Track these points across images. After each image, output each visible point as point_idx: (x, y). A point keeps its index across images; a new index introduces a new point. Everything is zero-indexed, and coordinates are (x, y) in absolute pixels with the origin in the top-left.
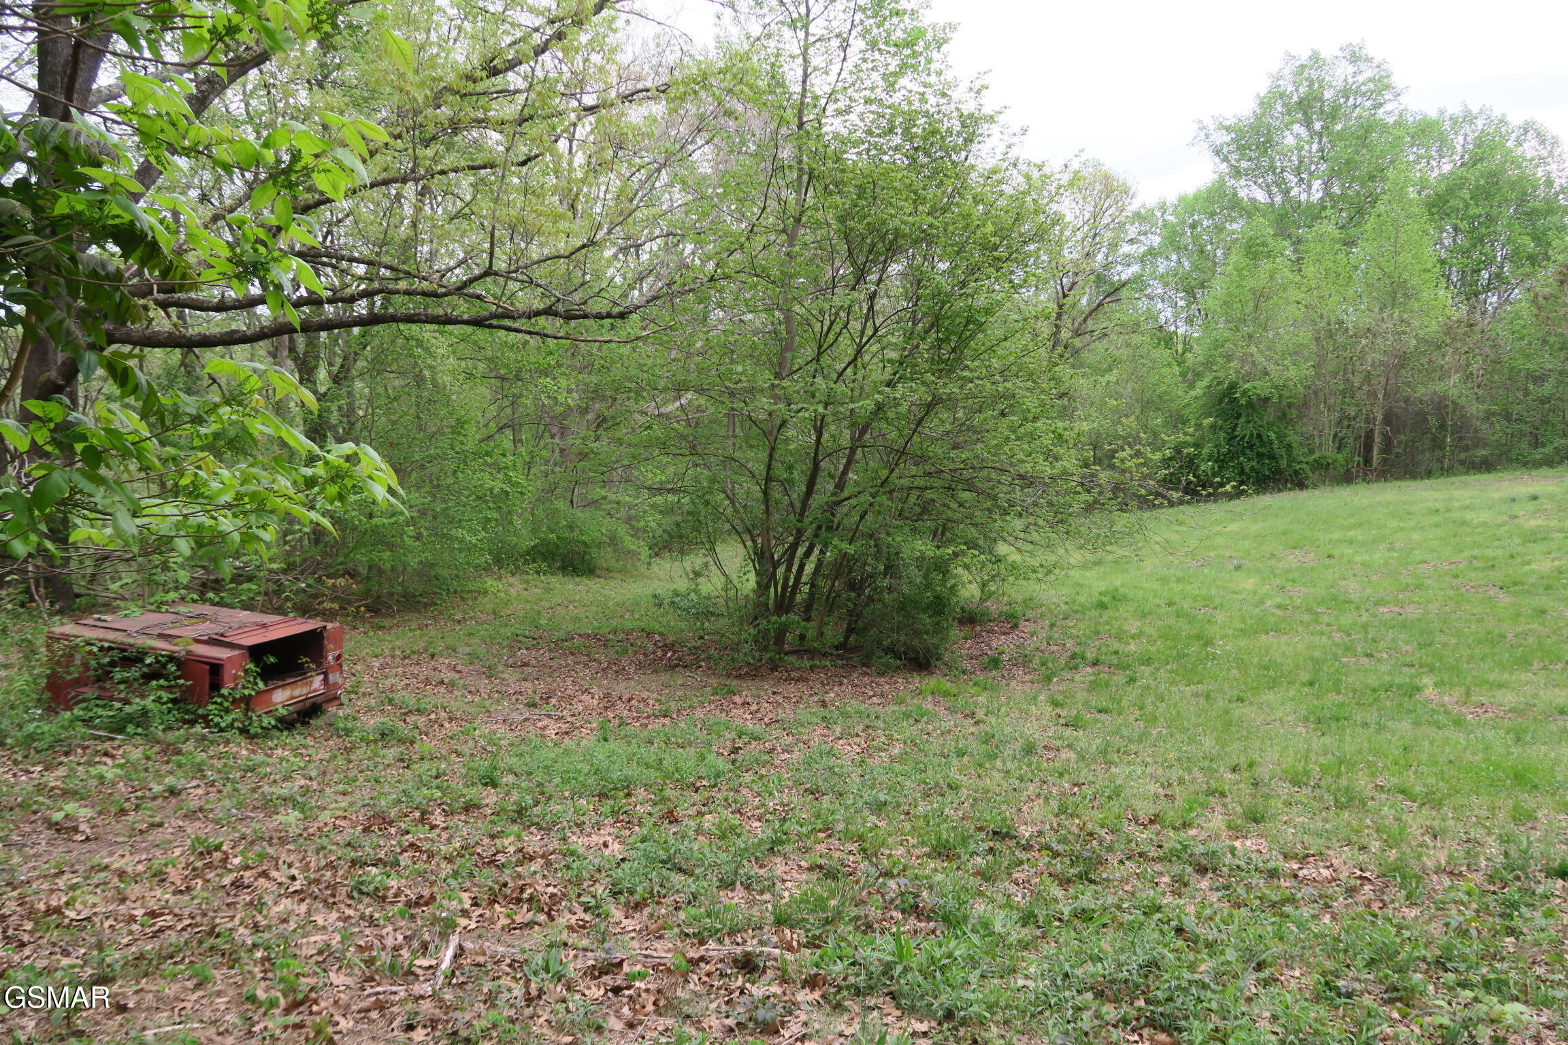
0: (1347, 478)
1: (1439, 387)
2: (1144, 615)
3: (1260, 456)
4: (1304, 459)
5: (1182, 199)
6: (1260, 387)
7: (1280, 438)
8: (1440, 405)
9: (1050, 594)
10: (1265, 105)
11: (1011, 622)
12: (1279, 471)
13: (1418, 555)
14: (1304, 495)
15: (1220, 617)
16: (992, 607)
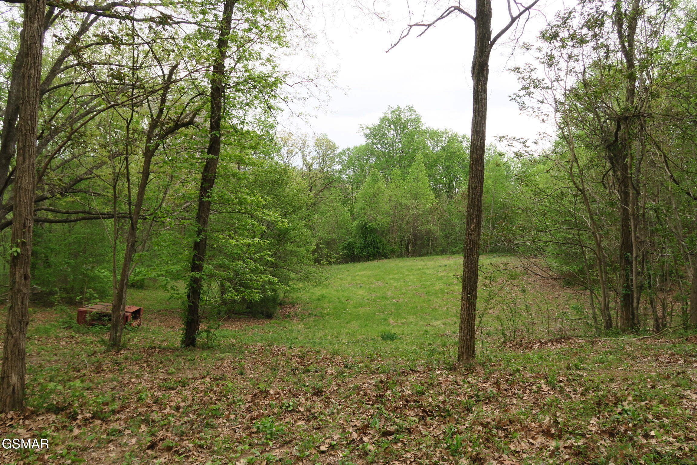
0: (400, 255)
1: (428, 226)
2: (330, 302)
3: (374, 247)
4: (388, 248)
5: (354, 148)
6: (373, 225)
7: (380, 241)
8: (428, 232)
9: (305, 296)
10: (382, 121)
11: (293, 304)
12: (380, 253)
13: (410, 283)
14: (387, 261)
15: (351, 302)
16: (287, 300)
